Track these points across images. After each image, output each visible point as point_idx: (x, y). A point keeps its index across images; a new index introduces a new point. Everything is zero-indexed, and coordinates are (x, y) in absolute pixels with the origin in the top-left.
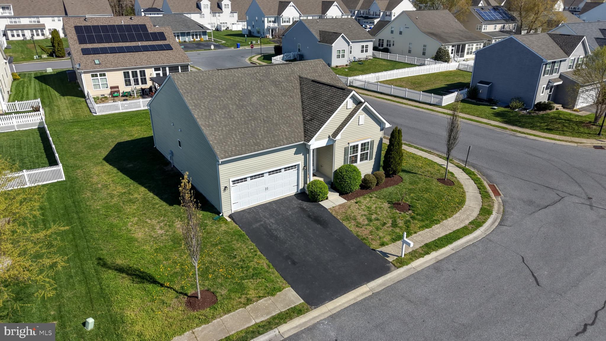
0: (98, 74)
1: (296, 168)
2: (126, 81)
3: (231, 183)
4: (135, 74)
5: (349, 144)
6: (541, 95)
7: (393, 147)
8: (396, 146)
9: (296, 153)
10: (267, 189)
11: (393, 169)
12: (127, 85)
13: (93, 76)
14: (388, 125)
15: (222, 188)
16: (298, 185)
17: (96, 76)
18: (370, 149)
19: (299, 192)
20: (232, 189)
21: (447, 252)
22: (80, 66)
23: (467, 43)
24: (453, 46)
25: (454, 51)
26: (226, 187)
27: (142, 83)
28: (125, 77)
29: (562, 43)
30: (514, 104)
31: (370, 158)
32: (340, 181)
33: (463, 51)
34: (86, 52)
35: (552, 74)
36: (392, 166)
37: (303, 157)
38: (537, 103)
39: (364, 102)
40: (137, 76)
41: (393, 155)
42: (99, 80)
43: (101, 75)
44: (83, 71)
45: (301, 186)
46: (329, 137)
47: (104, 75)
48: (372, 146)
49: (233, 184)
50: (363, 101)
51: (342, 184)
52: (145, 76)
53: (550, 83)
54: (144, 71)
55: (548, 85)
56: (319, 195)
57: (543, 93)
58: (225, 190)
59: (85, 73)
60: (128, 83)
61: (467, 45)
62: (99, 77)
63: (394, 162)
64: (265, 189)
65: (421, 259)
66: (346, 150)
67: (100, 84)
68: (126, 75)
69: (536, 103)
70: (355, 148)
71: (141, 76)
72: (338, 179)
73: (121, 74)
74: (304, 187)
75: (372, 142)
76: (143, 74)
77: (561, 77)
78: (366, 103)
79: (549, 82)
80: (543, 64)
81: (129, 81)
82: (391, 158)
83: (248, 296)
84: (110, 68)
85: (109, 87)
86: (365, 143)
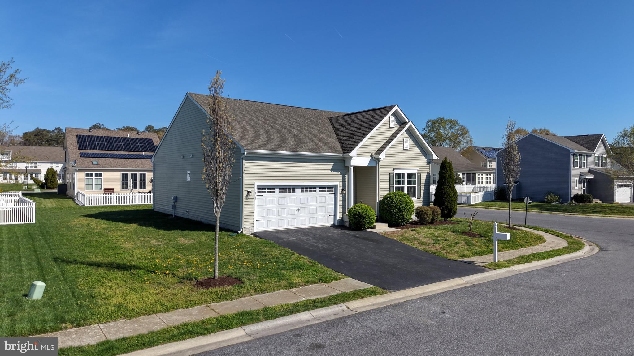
0: (94, 173)
1: (332, 191)
2: (123, 184)
3: (256, 190)
4: (134, 177)
5: (394, 170)
6: (576, 188)
7: (445, 180)
8: (448, 179)
9: (333, 170)
10: (298, 210)
11: (447, 207)
12: (123, 188)
13: (87, 175)
14: (435, 157)
15: (245, 193)
16: (335, 215)
17: (92, 175)
18: (418, 184)
19: (337, 224)
20: (256, 197)
21: (551, 263)
22: (75, 163)
23: (477, 172)
24: (464, 174)
25: (465, 179)
26: (249, 192)
27: (141, 188)
28: (123, 179)
29: (582, 142)
30: (549, 198)
31: (418, 196)
32: (388, 207)
33: (474, 180)
34: (82, 155)
35: (581, 167)
36: (446, 203)
37: (341, 177)
38: (574, 196)
39: (409, 122)
40: (136, 179)
41: (446, 190)
42: (94, 180)
43: (96, 175)
44: (77, 169)
45: (339, 217)
46: (371, 156)
47: (100, 175)
48: (419, 180)
49: (259, 192)
50: (407, 121)
51: (391, 210)
52: (145, 179)
53: (581, 177)
54: (145, 174)
55: (580, 178)
56: (365, 217)
57: (577, 186)
58: (247, 196)
59: (80, 171)
60: (125, 186)
61: (477, 175)
62: (94, 177)
63: (448, 199)
64: (295, 209)
65: (522, 265)
66: (391, 175)
67: (94, 184)
68: (125, 177)
69: (572, 196)
70: (401, 176)
71: (141, 180)
72: (386, 205)
73: (119, 175)
74: (342, 218)
75: (420, 175)
76: (143, 177)
77: (591, 171)
78: (410, 123)
79: (580, 175)
80: (571, 155)
81: (127, 183)
82: (444, 194)
83: (290, 281)
84: (108, 168)
85: (103, 189)
86: (411, 174)
